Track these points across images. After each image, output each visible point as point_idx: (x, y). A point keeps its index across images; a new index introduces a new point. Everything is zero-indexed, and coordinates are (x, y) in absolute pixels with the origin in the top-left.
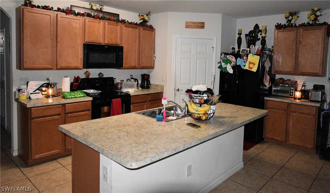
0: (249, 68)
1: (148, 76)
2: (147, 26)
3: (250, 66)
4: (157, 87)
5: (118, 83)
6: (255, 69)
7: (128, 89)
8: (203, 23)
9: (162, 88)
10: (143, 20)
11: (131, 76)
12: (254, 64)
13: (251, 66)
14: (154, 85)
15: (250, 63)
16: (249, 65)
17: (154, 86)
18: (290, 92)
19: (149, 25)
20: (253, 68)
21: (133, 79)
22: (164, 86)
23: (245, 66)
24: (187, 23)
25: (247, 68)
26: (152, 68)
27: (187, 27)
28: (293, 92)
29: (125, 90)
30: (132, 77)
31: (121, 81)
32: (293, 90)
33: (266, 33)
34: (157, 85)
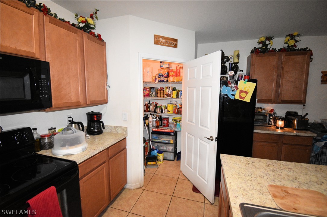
0: (240, 97)
1: (99, 115)
2: (94, 35)
3: (241, 96)
4: (114, 131)
5: (43, 137)
6: (248, 99)
7: (68, 148)
8: (176, 40)
9: (125, 131)
10: (84, 24)
11: (69, 118)
12: (246, 93)
13: (243, 95)
14: (110, 126)
15: (241, 92)
16: (240, 94)
17: (110, 128)
18: (269, 121)
19: (97, 34)
20: (245, 97)
21: (75, 123)
22: (127, 128)
23: (234, 95)
24: (156, 36)
25: (237, 97)
26: (105, 102)
27: (157, 43)
28: (272, 121)
29: (61, 152)
30: (71, 119)
31: (49, 130)
32: (272, 119)
33: (239, 59)
34: (115, 127)
